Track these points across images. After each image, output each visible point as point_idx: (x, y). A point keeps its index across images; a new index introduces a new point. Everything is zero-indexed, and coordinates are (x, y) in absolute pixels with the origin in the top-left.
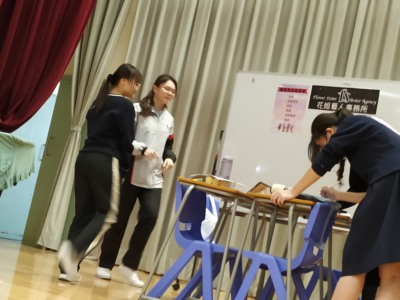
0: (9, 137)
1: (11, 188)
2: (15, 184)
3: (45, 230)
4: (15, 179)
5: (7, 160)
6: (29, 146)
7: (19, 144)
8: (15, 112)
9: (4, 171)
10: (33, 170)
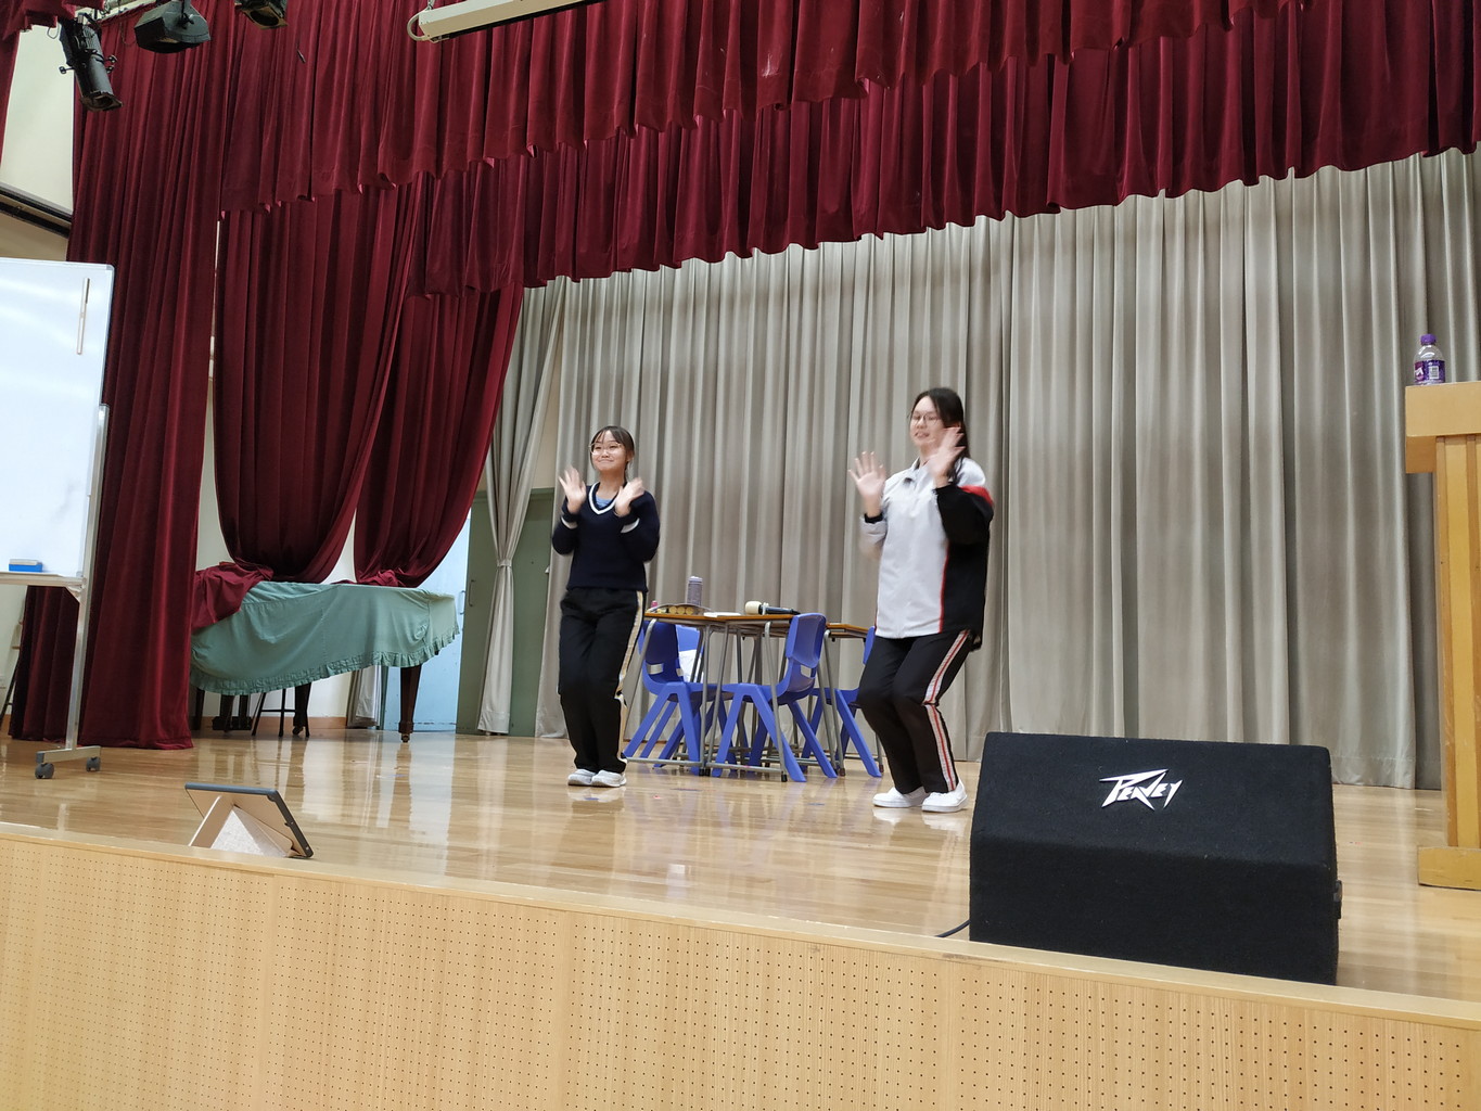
0: (419, 593)
1: (433, 660)
2: (437, 653)
3: (486, 709)
4: (436, 647)
5: (421, 624)
6: (447, 599)
7: (432, 600)
8: (419, 557)
9: (420, 639)
10: (456, 631)
